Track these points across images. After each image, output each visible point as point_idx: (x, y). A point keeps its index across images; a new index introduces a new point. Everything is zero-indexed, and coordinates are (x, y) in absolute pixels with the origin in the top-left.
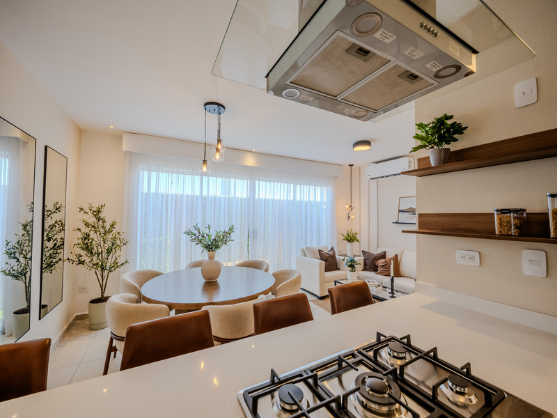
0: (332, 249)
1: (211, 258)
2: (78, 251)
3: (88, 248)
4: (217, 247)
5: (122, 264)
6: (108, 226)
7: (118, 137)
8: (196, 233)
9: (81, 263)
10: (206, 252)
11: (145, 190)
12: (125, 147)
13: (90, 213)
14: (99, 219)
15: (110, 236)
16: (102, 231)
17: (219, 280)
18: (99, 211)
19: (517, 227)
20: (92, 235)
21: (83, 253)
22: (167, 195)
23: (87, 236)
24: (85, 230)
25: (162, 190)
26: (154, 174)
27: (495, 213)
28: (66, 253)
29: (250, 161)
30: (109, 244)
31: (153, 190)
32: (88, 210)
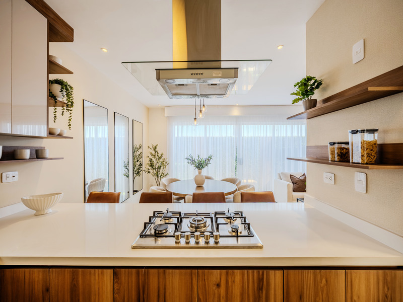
0: (304, 175)
1: (200, 173)
2: (148, 167)
3: (152, 165)
4: (203, 167)
5: (166, 175)
6: (160, 155)
7: (163, 109)
8: (191, 158)
9: (149, 172)
10: (197, 169)
11: (176, 135)
12: (166, 114)
13: (152, 148)
14: (156, 152)
15: (161, 160)
16: (157, 157)
17: (204, 185)
18: (155, 148)
19: (339, 155)
20: (154, 160)
21: (150, 168)
22: (187, 138)
23: (151, 160)
24: (151, 157)
25: (184, 135)
26: (180, 126)
27: (329, 145)
28: (144, 168)
29: (236, 112)
30: (160, 164)
31: (180, 135)
32: (151, 147)
